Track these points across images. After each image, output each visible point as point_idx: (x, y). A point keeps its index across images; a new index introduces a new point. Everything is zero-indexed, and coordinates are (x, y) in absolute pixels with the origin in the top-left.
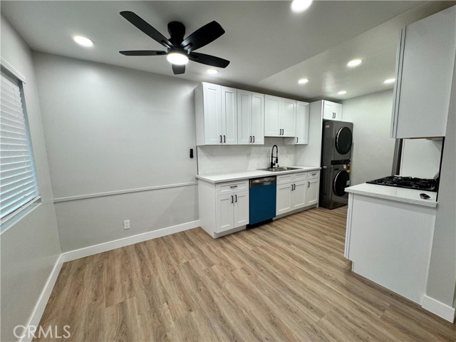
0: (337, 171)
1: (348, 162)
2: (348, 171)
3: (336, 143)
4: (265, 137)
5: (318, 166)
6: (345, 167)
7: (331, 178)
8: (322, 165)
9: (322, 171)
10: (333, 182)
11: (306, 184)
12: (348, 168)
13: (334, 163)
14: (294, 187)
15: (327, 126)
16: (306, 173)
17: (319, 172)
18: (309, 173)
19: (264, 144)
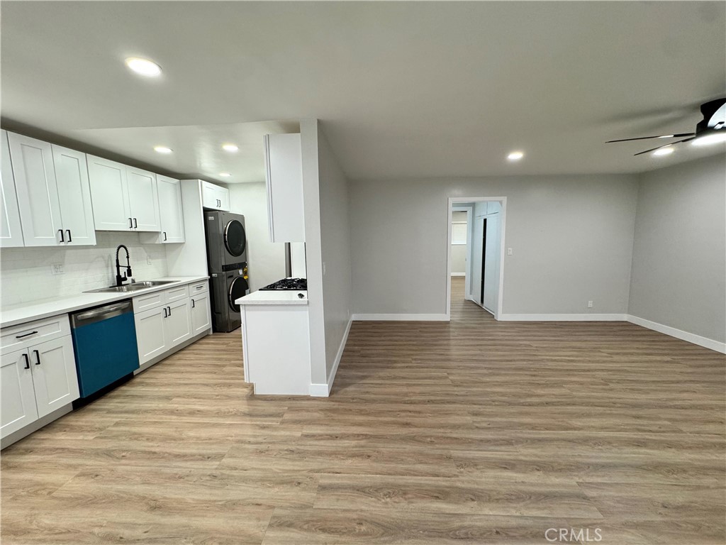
0: (231, 279)
1: (243, 265)
2: (245, 278)
3: (225, 241)
4: (96, 231)
5: (204, 274)
6: (241, 272)
7: (225, 289)
8: (210, 274)
9: (212, 282)
10: (229, 295)
11: (189, 304)
12: (246, 273)
13: (226, 268)
14: (168, 312)
16: (187, 287)
17: (207, 283)
18: (191, 286)
19: (95, 243)
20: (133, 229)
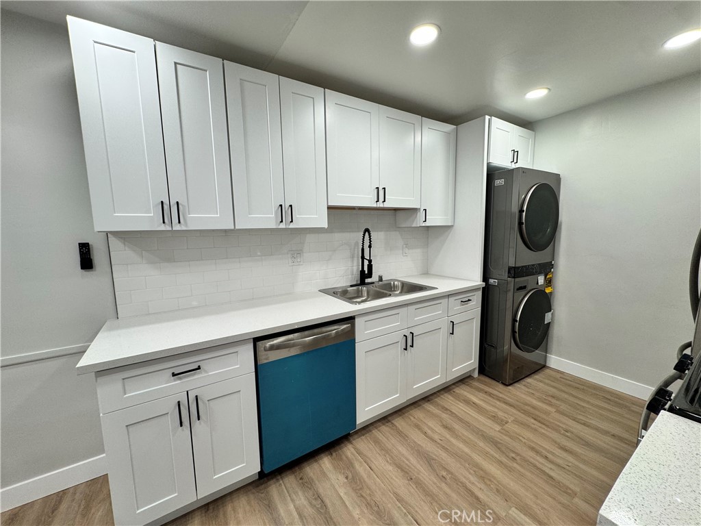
0: (523, 292)
1: (547, 268)
2: (548, 290)
3: (520, 223)
4: (329, 208)
5: (476, 280)
6: (541, 280)
7: (509, 304)
8: (485, 279)
9: (487, 292)
10: (514, 320)
11: (446, 328)
12: (549, 282)
13: (515, 272)
14: (409, 342)
15: (499, 182)
16: (444, 301)
17: (480, 294)
18: (452, 299)
19: (326, 226)
20: (380, 205)
